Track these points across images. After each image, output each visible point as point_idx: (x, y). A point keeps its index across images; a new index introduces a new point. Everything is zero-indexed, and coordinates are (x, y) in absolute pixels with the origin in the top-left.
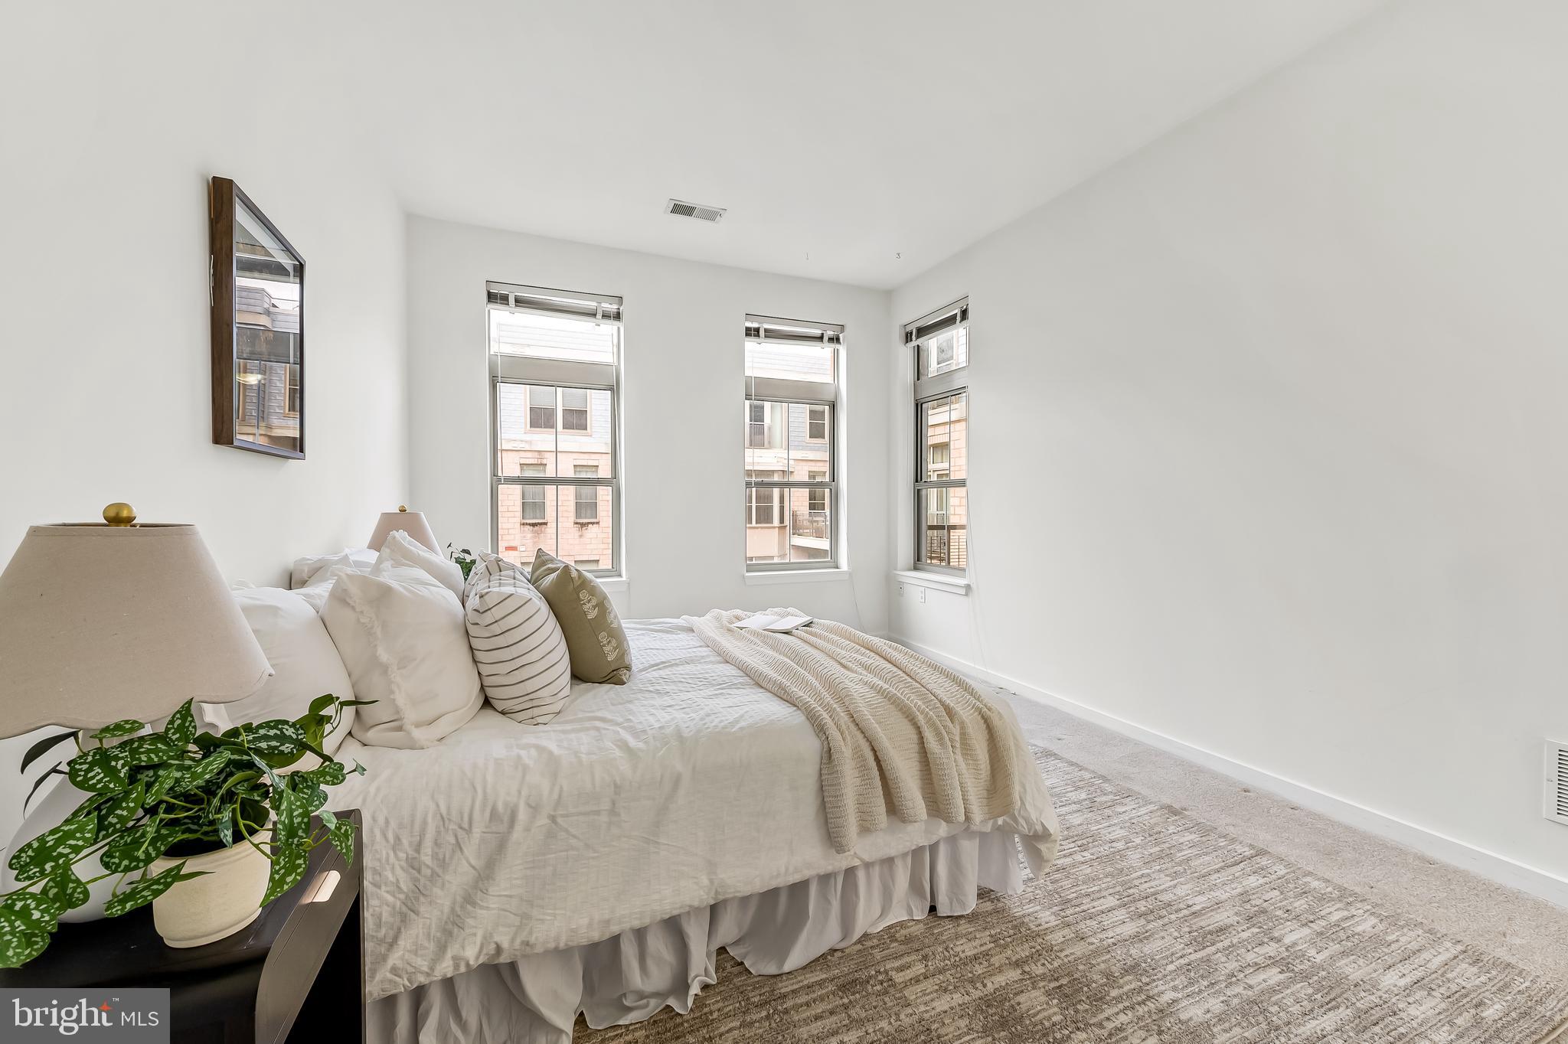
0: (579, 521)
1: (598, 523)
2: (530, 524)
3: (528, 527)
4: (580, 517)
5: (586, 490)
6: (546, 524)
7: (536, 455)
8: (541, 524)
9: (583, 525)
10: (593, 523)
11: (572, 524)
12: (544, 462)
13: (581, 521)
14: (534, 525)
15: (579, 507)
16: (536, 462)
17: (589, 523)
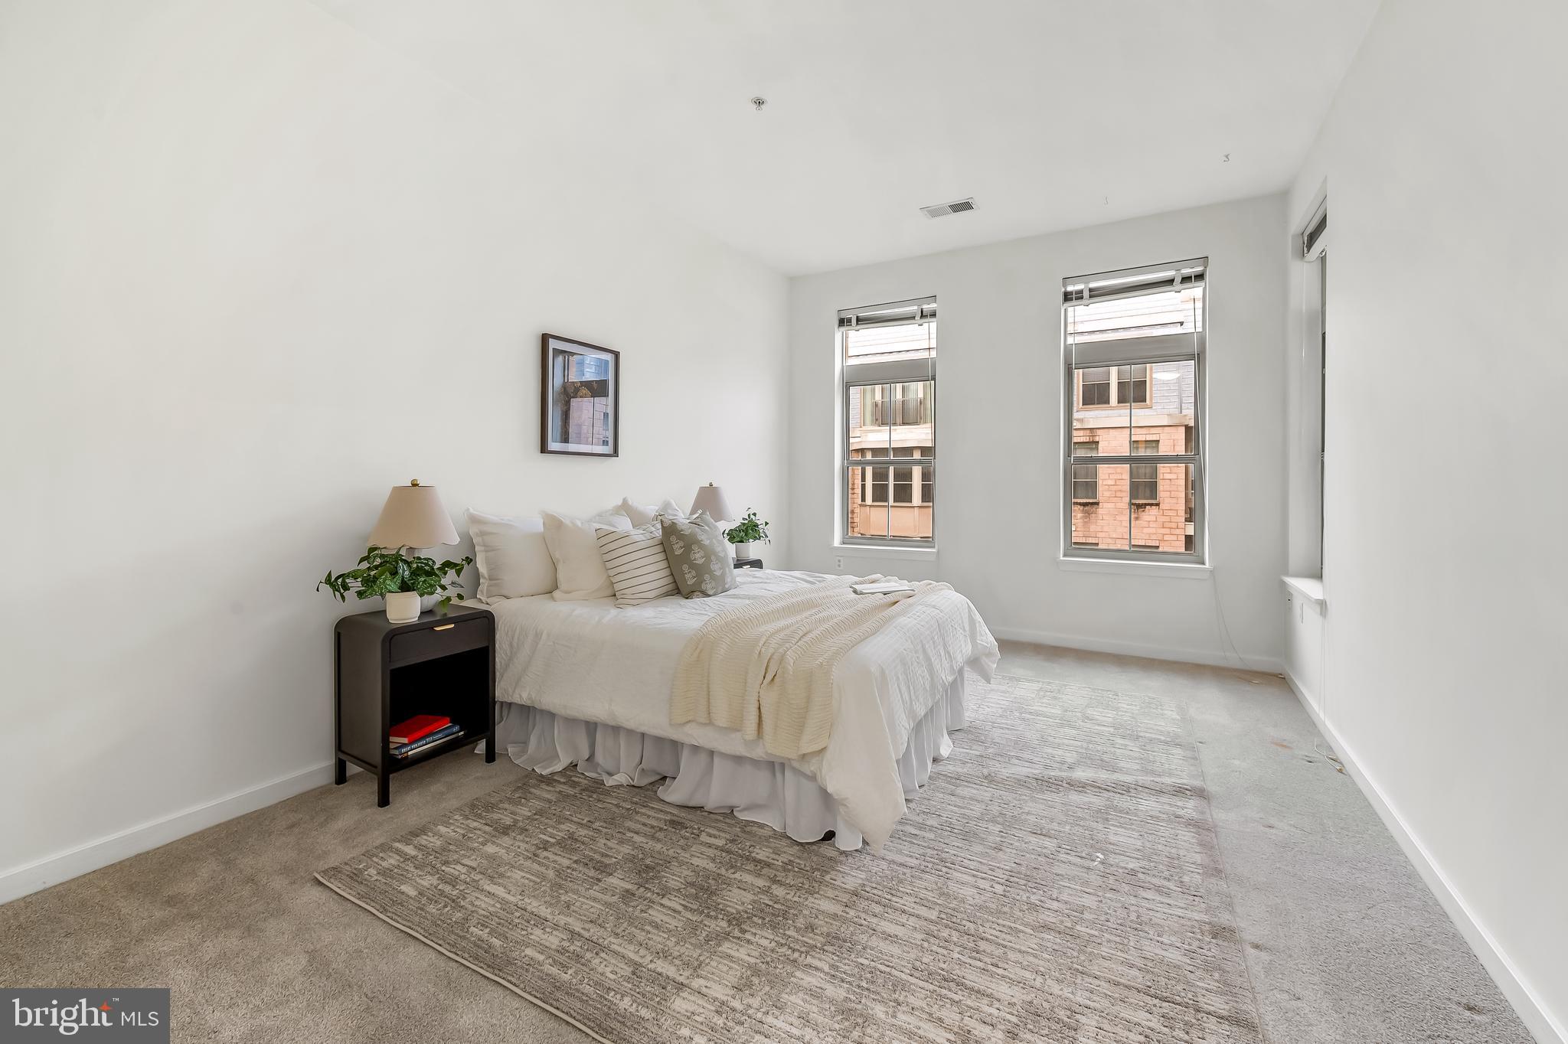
0: (1134, 501)
1: (1158, 505)
2: (1080, 504)
3: (1079, 506)
4: (1137, 498)
5: (1144, 469)
6: (1097, 504)
7: (1088, 433)
8: (1092, 504)
9: (1139, 506)
10: (1151, 505)
11: (1127, 506)
12: (1097, 439)
13: (1137, 501)
14: (1085, 505)
15: (1135, 489)
16: (1088, 441)
17: (1146, 505)
